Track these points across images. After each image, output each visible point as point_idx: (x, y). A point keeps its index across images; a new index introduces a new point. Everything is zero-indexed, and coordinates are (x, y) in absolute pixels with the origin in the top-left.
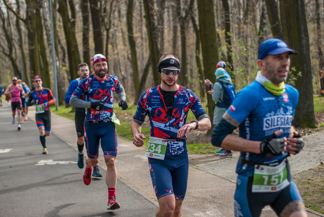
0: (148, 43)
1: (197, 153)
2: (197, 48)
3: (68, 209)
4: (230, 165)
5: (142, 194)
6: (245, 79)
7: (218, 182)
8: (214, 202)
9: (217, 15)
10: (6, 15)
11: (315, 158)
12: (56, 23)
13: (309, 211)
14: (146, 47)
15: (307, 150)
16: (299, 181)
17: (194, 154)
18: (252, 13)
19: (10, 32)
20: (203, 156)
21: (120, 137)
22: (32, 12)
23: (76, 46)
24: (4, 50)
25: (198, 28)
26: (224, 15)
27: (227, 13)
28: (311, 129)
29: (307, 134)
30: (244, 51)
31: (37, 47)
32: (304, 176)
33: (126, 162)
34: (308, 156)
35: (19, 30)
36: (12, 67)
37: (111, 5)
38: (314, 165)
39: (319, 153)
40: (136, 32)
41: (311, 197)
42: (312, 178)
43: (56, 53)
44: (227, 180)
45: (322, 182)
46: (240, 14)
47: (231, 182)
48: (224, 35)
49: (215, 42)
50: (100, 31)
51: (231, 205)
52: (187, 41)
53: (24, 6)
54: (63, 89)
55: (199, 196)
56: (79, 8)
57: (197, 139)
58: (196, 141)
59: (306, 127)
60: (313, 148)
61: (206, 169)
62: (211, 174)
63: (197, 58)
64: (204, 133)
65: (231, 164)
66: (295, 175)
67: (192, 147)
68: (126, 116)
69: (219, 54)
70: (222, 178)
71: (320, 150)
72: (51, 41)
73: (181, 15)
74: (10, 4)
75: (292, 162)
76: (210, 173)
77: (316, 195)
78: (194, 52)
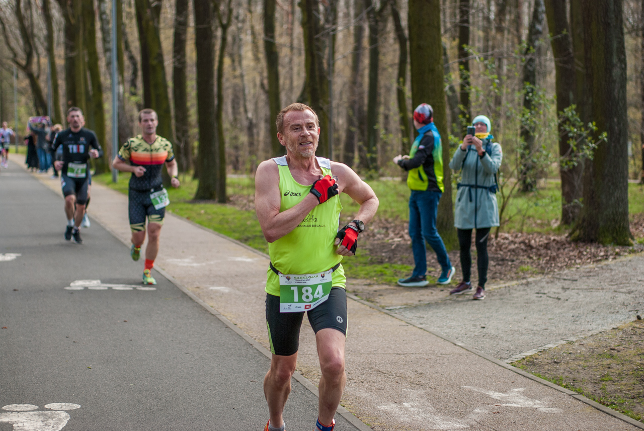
0: (303, 57)
1: (389, 284)
2: (402, 74)
3: (126, 382)
4: (455, 312)
7: (430, 344)
8: (419, 384)
9: (444, 9)
11: (627, 306)
12: (121, 8)
13: (609, 413)
14: (299, 65)
15: (610, 289)
16: (593, 352)
17: (383, 284)
18: (513, 10)
19: (30, 22)
21: (238, 242)
23: (160, 57)
24: (15, 55)
25: (406, 32)
26: (458, 11)
27: (465, 6)
28: (619, 249)
29: (611, 257)
30: (495, 85)
31: (83, 55)
32: (602, 341)
33: (248, 293)
34: (611, 302)
35: (48, 18)
36: (30, 91)
38: (623, 321)
39: (633, 297)
40: (281, 35)
41: (615, 385)
42: (618, 347)
43: (118, 67)
44: (447, 341)
45: (638, 355)
46: (489, 10)
47: (455, 345)
48: (456, 52)
49: (438, 63)
50: (210, 28)
51: (453, 391)
52: (381, 57)
55: (389, 370)
57: (391, 254)
58: (390, 258)
59: (610, 243)
60: (621, 285)
61: (406, 317)
62: (416, 327)
63: (400, 94)
64: (407, 244)
66: (585, 339)
67: (381, 271)
69: (445, 86)
70: (437, 336)
71: (636, 291)
72: (111, 43)
73: (373, 5)
75: (579, 312)
76: (415, 325)
77: (625, 382)
78: (394, 80)
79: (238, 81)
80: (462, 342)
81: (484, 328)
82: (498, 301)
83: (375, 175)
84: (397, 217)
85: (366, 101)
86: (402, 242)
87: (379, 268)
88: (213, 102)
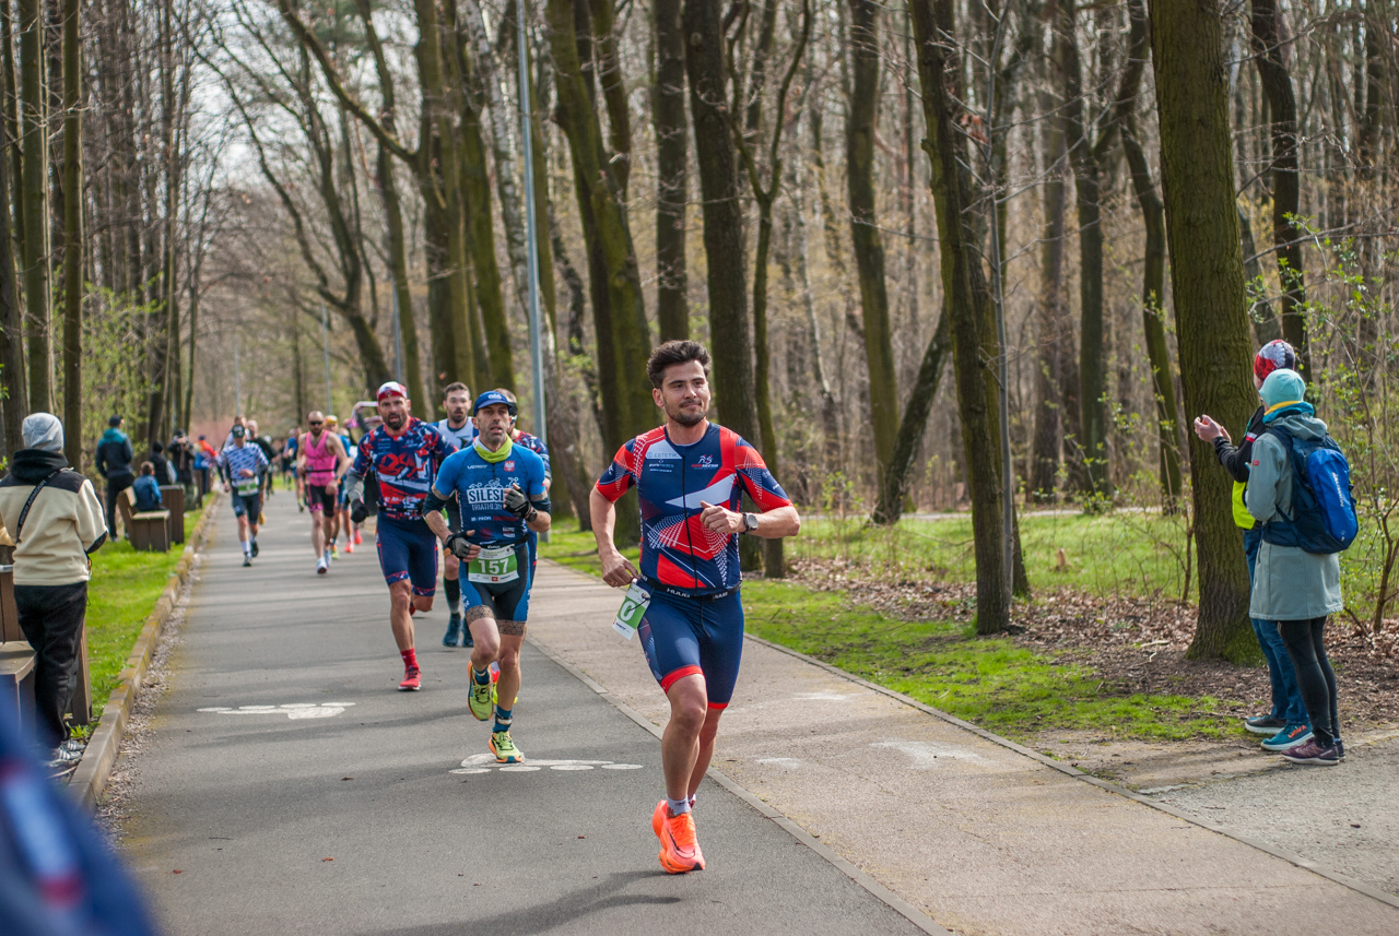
0: (938, 255)
1: (1145, 737)
2: (1152, 281)
5: (908, 908)
6: (1360, 416)
7: (1239, 867)
9: (1240, 138)
10: (336, 136)
12: (545, 170)
14: (929, 271)
17: (1131, 739)
19: (352, 208)
20: (1173, 748)
21: (813, 660)
22: (448, 122)
23: (631, 266)
24: (324, 280)
26: (1270, 139)
27: (1286, 129)
30: (1359, 297)
31: (466, 271)
33: (840, 769)
35: (390, 198)
36: (356, 354)
37: (782, 94)
40: (886, 210)
43: (543, 297)
44: (1278, 857)
46: (1339, 134)
47: (1296, 866)
48: (1270, 228)
49: (1232, 254)
50: (735, 203)
52: (1107, 248)
53: (414, 97)
54: (571, 448)
55: (1153, 924)
56: (643, 106)
57: (1148, 674)
58: (1144, 682)
61: (1185, 809)
62: (1210, 830)
63: (1152, 325)
64: (1182, 651)
65: (1297, 788)
67: (1125, 712)
68: (840, 570)
69: (1249, 305)
70: (1256, 848)
72: (526, 244)
73: (1086, 136)
74: (355, 90)
76: (1206, 825)
78: (1138, 297)
79: (798, 313)
80: (1312, 859)
81: (1358, 827)
82: (1385, 767)
83: (1104, 503)
84: (1157, 592)
85: (1078, 345)
86: (1171, 647)
87: (1122, 704)
88: (749, 361)
